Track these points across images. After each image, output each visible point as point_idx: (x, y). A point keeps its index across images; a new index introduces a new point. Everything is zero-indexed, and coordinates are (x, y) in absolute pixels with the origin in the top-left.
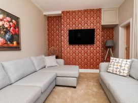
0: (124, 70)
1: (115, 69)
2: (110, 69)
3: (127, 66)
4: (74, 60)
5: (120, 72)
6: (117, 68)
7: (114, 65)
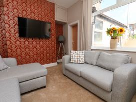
0: (82, 59)
1: (76, 60)
2: (73, 61)
3: (83, 56)
4: (28, 57)
5: (80, 61)
6: (78, 59)
7: (75, 56)
